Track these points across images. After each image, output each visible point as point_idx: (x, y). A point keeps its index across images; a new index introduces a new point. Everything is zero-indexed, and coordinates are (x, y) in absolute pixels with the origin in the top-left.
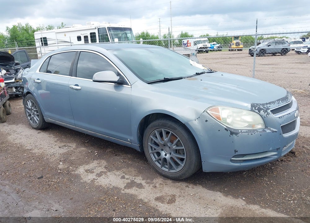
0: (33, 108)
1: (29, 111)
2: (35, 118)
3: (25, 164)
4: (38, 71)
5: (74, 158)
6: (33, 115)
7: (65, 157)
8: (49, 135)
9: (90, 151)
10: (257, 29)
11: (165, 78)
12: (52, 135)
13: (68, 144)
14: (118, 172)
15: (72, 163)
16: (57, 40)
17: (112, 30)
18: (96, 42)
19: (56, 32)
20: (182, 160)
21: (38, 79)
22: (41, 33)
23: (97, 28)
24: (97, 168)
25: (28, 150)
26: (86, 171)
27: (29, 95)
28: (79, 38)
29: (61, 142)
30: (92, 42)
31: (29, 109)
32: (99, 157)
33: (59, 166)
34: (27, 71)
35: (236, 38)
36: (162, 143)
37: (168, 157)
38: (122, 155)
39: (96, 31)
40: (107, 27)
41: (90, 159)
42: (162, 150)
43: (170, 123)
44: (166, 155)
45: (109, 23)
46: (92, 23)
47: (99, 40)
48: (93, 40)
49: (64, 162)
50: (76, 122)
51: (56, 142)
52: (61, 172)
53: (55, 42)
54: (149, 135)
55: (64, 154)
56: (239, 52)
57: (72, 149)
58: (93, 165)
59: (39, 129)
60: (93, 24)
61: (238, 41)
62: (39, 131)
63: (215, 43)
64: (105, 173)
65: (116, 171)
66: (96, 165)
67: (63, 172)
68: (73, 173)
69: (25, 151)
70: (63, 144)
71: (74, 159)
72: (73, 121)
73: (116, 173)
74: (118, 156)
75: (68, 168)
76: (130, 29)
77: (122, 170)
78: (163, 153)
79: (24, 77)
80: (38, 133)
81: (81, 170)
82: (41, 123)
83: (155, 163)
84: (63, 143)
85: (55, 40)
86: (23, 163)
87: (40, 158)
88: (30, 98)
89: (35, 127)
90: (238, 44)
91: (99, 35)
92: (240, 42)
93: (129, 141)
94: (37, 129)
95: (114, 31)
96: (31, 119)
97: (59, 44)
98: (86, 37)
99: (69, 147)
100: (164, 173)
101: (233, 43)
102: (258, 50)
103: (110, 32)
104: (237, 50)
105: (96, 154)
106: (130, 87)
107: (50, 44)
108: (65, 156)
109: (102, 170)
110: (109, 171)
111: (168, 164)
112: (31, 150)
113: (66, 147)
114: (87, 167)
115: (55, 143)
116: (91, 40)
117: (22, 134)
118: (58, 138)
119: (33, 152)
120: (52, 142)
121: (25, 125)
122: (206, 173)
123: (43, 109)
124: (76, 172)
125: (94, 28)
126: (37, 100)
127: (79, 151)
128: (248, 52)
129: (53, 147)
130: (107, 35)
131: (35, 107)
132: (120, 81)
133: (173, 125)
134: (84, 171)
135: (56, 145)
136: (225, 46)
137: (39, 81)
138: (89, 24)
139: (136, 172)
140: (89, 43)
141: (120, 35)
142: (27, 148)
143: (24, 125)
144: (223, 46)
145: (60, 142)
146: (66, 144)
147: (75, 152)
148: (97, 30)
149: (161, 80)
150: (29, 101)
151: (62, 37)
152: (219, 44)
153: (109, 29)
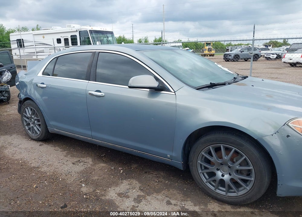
0: (33, 117)
1: (27, 120)
2: (35, 128)
3: (37, 187)
4: (40, 74)
5: (96, 178)
6: (32, 124)
7: (84, 177)
8: (54, 148)
9: (113, 168)
10: (254, 34)
11: (211, 83)
12: (57, 148)
13: (82, 159)
14: (159, 196)
15: (97, 185)
16: (35, 42)
17: (94, 33)
18: (77, 44)
19: (33, 34)
20: (245, 181)
21: (43, 84)
22: (20, 35)
23: (78, 31)
24: (130, 190)
25: (34, 167)
26: (120, 195)
27: (28, 101)
28: (59, 41)
29: (73, 156)
30: (72, 45)
31: (28, 118)
32: (127, 176)
33: (82, 189)
34: (25, 74)
35: (208, 44)
36: (220, 161)
37: (227, 177)
38: (152, 173)
39: (77, 34)
40: (89, 30)
41: (116, 178)
42: (218, 170)
43: (233, 138)
44: (223, 176)
45: (90, 26)
46: (73, 25)
47: (80, 42)
48: (74, 43)
49: (86, 182)
50: (94, 134)
51: (65, 156)
52: (87, 198)
53: (33, 44)
54: (200, 152)
55: (82, 172)
56: (211, 57)
57: (89, 166)
58: (124, 186)
59: (40, 141)
60: (74, 27)
61: (210, 47)
62: (40, 143)
63: (188, 48)
64: (144, 197)
65: (155, 194)
66: (128, 187)
67: (90, 198)
68: (103, 198)
69: (32, 169)
70: (75, 160)
71: (98, 179)
72: (89, 133)
73: (157, 197)
74: (149, 174)
75: (94, 191)
76: (112, 33)
77: (162, 193)
78: (219, 174)
79: (22, 80)
80: (40, 145)
81: (112, 194)
82: (44, 134)
83: (206, 184)
84: (75, 158)
85: (33, 42)
86: (34, 187)
87: (54, 178)
88: (30, 105)
89: (35, 138)
90: (210, 50)
91: (80, 38)
92: (212, 48)
93: (170, 157)
94: (38, 140)
95: (96, 34)
96: (29, 129)
97: (37, 46)
98: (66, 40)
99: (85, 163)
100: (219, 197)
101: (205, 48)
102: (233, 55)
103: (92, 35)
104: (209, 55)
105: (122, 171)
106: (174, 93)
107: (27, 46)
108: (84, 175)
109: (138, 194)
110: (148, 195)
111: (226, 186)
112: (38, 168)
113: (82, 164)
114: (118, 189)
115: (65, 158)
116: (72, 43)
117: (20, 146)
118: (66, 152)
119: (42, 170)
120: (62, 157)
121: (21, 135)
122: (280, 197)
123: (46, 118)
124: (107, 197)
125: (76, 30)
126: (40, 107)
127: (99, 168)
128: (222, 57)
129: (65, 164)
130: (89, 38)
131: (37, 116)
132: (160, 87)
133: (238, 140)
134: (116, 195)
135: (68, 161)
136: (197, 51)
137: (44, 86)
138: (70, 26)
139: (181, 195)
140: (70, 46)
141: (102, 38)
142: (33, 165)
143: (19, 136)
144: (195, 51)
145: (71, 156)
146: (79, 159)
147: (94, 170)
148: (78, 32)
149: (207, 85)
150: (28, 109)
151: (40, 39)
152: (191, 49)
153: (91, 32)
